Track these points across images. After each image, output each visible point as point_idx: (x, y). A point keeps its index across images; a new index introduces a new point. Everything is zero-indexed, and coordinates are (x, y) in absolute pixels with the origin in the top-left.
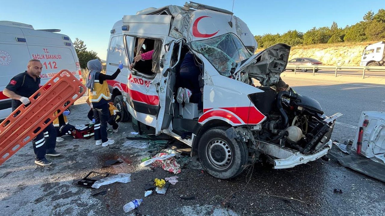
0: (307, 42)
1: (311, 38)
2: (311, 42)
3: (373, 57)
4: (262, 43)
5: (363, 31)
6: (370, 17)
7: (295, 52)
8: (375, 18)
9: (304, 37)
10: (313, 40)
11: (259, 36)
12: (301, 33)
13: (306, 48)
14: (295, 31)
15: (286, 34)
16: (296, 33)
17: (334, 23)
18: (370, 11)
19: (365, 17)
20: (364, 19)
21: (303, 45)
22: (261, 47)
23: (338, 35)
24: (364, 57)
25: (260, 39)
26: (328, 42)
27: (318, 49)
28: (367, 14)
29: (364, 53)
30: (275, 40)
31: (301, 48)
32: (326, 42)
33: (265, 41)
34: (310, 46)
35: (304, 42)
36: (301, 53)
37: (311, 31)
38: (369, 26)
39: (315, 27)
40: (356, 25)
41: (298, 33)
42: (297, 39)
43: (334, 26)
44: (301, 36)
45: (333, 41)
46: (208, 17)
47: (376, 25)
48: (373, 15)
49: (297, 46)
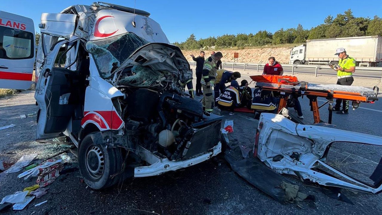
0: (276, 42)
1: (279, 38)
2: (279, 41)
3: (298, 57)
4: (236, 42)
5: (324, 33)
6: (330, 20)
7: (264, 51)
8: (334, 22)
9: (273, 37)
10: (281, 40)
11: (233, 35)
12: (271, 33)
13: (274, 48)
14: (265, 32)
15: (257, 34)
16: (266, 33)
17: (299, 25)
18: (329, 15)
19: (326, 20)
20: (325, 22)
21: (272, 45)
22: (234, 46)
23: (303, 36)
24: (292, 57)
25: (234, 38)
26: (294, 42)
27: (284, 48)
28: (327, 18)
29: (291, 54)
30: (248, 40)
31: (270, 47)
32: (293, 43)
33: (239, 40)
34: (277, 45)
35: (273, 42)
36: (269, 52)
37: (279, 32)
38: (328, 28)
39: (283, 28)
40: (317, 27)
41: (268, 33)
42: (267, 39)
43: (300, 27)
44: (270, 36)
45: (298, 42)
46: (111, 16)
47: (334, 28)
48: (333, 19)
49: (267, 46)
